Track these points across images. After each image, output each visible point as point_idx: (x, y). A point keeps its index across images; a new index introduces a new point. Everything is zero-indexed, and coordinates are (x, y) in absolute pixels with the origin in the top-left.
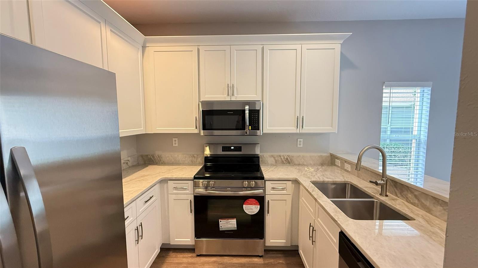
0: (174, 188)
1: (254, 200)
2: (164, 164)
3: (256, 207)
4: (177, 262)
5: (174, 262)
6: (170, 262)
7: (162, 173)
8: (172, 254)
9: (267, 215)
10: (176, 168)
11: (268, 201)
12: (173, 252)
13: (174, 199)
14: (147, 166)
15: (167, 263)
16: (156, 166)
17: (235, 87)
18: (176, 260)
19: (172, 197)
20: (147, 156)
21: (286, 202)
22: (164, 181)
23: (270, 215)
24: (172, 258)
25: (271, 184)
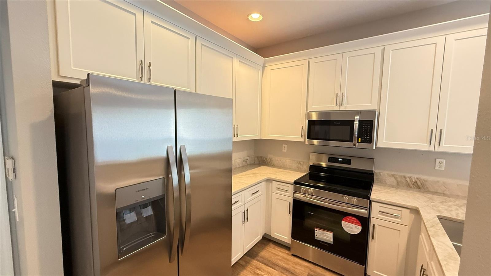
0: (277, 188)
1: (355, 219)
2: (273, 166)
3: (357, 228)
4: (273, 252)
5: (272, 251)
6: (269, 250)
7: (270, 173)
8: (271, 245)
9: (372, 241)
10: (282, 172)
11: (374, 225)
12: (272, 244)
13: (277, 198)
14: (260, 166)
15: (266, 250)
16: (267, 167)
17: (344, 97)
18: (273, 251)
19: (275, 196)
20: (261, 157)
21: (400, 233)
22: (269, 181)
23: (375, 242)
24: (271, 248)
25: (379, 207)
